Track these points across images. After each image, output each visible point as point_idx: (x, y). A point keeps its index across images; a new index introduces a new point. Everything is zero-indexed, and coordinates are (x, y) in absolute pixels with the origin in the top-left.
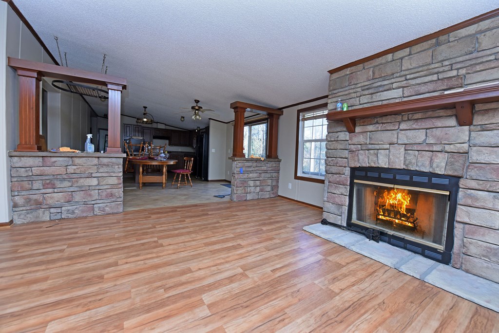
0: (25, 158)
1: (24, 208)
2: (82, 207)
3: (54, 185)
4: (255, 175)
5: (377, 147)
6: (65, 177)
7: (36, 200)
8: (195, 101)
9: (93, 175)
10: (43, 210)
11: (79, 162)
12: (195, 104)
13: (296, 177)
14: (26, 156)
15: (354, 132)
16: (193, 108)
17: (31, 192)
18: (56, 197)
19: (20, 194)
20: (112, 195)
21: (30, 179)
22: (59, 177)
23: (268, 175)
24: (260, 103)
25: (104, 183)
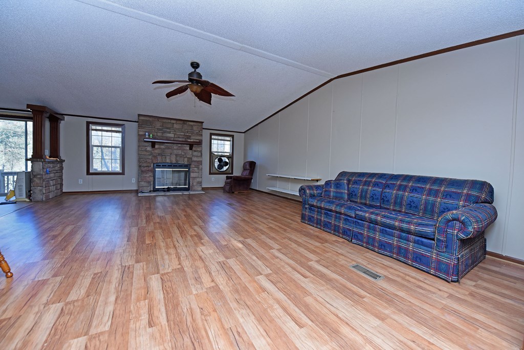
4: (53, 175)
5: (166, 155)
15: (154, 147)
23: (58, 175)
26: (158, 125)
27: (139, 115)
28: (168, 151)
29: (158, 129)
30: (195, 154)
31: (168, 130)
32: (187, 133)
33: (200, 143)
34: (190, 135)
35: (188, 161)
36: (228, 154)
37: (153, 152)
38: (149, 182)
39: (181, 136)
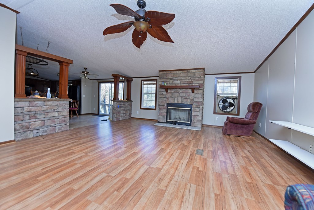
0: (21, 102)
1: (20, 131)
2: (50, 129)
3: (36, 117)
4: (123, 108)
5: (174, 97)
6: (42, 112)
7: (26, 126)
8: (85, 68)
9: (56, 111)
10: (29, 131)
11: (49, 104)
12: (84, 70)
13: (141, 108)
14: (22, 101)
15: (168, 92)
16: (83, 72)
17: (24, 122)
18: (37, 124)
19: (17, 123)
20: (65, 121)
21: (23, 114)
22: (38, 112)
23: (128, 108)
24: (123, 75)
25: (61, 115)
26: (170, 75)
27: (160, 71)
28: (177, 94)
29: (171, 79)
30: (197, 96)
31: (176, 79)
32: (190, 79)
33: (202, 86)
34: (193, 80)
35: (190, 102)
36: (234, 96)
37: (166, 95)
38: (164, 116)
39: (185, 83)
